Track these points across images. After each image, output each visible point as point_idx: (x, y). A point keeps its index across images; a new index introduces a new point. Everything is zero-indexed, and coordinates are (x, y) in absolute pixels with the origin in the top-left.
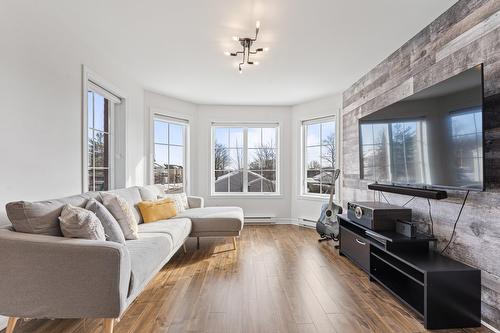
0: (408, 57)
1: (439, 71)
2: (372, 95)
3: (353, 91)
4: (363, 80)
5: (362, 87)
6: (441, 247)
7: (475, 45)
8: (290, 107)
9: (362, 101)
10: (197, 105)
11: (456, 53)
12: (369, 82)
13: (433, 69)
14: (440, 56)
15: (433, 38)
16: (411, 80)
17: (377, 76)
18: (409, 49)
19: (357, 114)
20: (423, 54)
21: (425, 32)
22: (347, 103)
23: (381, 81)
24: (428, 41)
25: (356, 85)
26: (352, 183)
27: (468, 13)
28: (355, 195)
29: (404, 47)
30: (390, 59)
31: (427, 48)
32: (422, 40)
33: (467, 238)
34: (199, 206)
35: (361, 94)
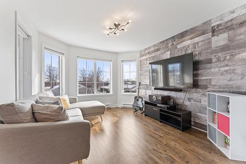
0: (168, 44)
1: (178, 51)
2: (153, 55)
3: (145, 51)
4: (149, 48)
5: (149, 51)
6: (180, 106)
7: (189, 46)
8: (116, 53)
9: (149, 56)
10: (69, 46)
11: (183, 47)
12: (152, 49)
13: (176, 50)
14: (179, 47)
15: (176, 40)
16: (169, 52)
17: (156, 48)
18: (168, 41)
19: (147, 61)
20: (173, 44)
21: (173, 37)
22: (142, 56)
23: (158, 50)
24: (175, 41)
25: (146, 49)
26: (145, 87)
27: (187, 36)
28: (146, 92)
29: (166, 40)
30: (161, 43)
31: (174, 43)
32: (172, 40)
33: (187, 103)
34: (76, 102)
35: (149, 53)
